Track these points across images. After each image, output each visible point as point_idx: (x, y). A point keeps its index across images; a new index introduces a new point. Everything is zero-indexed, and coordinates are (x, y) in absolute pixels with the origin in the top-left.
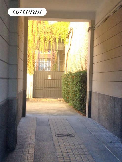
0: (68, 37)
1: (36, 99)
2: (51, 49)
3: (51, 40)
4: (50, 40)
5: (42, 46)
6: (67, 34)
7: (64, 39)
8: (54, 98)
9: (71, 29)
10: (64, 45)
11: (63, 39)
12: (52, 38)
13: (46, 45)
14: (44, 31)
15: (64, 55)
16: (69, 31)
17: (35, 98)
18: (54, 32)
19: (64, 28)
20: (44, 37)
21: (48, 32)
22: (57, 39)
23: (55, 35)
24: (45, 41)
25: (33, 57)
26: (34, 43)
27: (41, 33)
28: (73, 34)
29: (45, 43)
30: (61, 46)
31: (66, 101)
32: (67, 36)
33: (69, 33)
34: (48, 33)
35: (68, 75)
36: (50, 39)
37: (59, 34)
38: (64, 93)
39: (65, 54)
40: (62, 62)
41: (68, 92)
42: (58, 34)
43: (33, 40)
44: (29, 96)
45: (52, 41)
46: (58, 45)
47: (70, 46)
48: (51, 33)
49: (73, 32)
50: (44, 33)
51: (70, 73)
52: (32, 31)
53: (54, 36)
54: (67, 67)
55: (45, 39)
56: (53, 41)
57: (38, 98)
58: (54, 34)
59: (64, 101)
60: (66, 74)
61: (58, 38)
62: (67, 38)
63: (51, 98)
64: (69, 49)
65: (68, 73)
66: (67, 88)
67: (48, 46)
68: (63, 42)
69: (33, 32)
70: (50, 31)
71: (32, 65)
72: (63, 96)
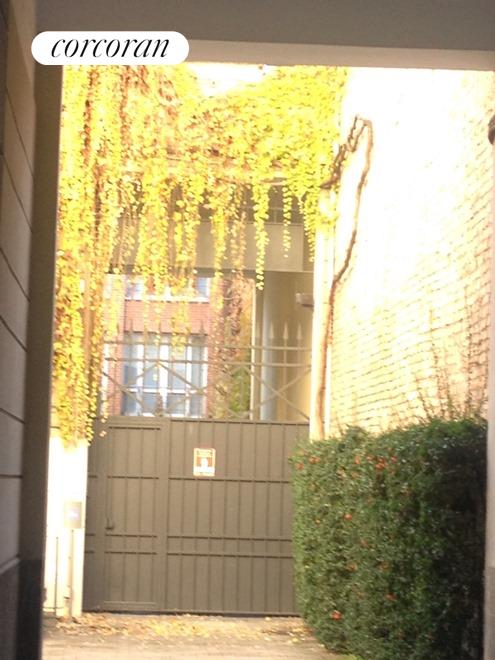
0: (330, 185)
1: (111, 620)
2: (217, 266)
3: (214, 203)
4: (207, 202)
5: (150, 246)
6: (329, 162)
7: (304, 199)
8: (234, 612)
9: (359, 125)
10: (306, 238)
11: (300, 197)
12: (226, 190)
13: (184, 238)
14: (167, 140)
15: (309, 305)
16: (343, 140)
17: (97, 612)
18: (240, 146)
19: (309, 124)
20: (168, 181)
21: (193, 151)
22: (255, 198)
23: (245, 166)
24: (172, 209)
25: (91, 319)
26: (97, 223)
27: (146, 158)
28: (369, 162)
29: (172, 223)
30: (287, 245)
31: (328, 640)
32: (327, 178)
33: (341, 157)
34: (195, 155)
35: (341, 447)
36: (211, 194)
37: (274, 165)
38: (311, 581)
39: (311, 298)
40: (292, 357)
41: (338, 570)
42: (267, 162)
43: (91, 202)
44: (61, 602)
45: (220, 212)
46: (262, 240)
47: (353, 242)
48: (215, 153)
49: (371, 144)
50: (170, 152)
51: (355, 436)
52: (87, 142)
53: (232, 172)
54: (328, 391)
55: (178, 192)
56: (233, 208)
57: (126, 612)
58: (239, 161)
59: (312, 633)
60: (319, 444)
61: (268, 186)
62: (324, 193)
63: (216, 615)
64: (340, 265)
65: (338, 435)
66: (332, 546)
67: (191, 244)
68: (297, 218)
69: (95, 145)
70: (209, 143)
71: (83, 379)
72: (303, 599)
